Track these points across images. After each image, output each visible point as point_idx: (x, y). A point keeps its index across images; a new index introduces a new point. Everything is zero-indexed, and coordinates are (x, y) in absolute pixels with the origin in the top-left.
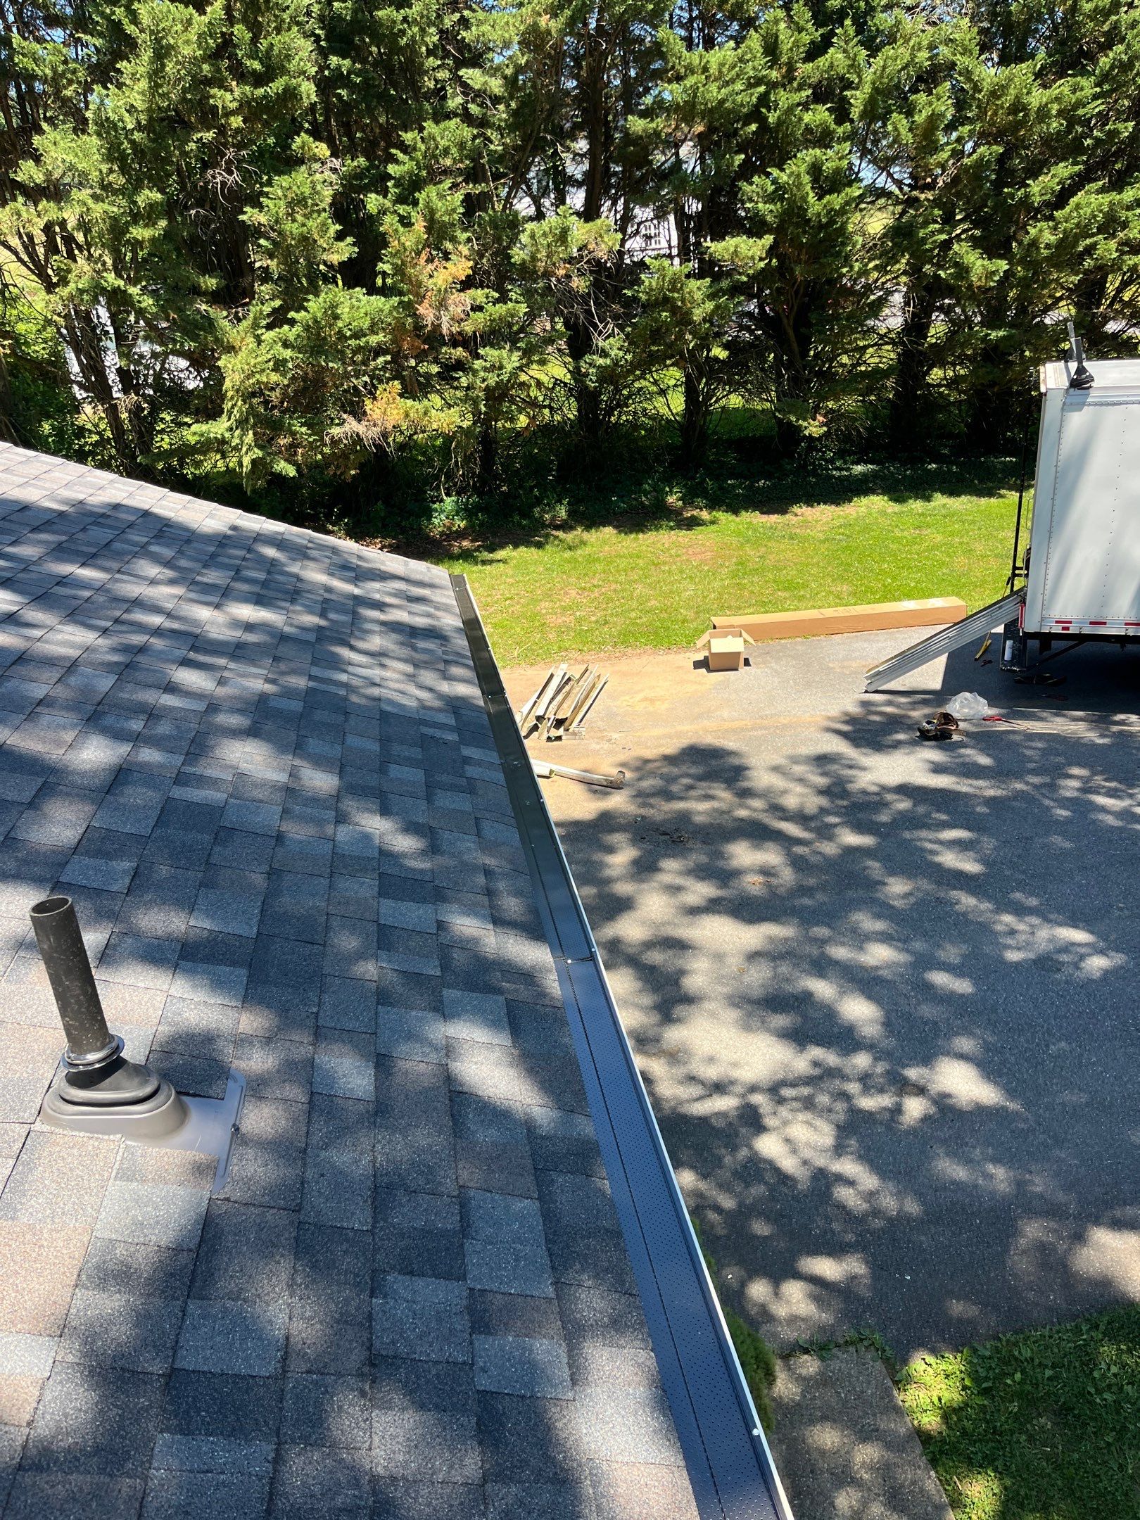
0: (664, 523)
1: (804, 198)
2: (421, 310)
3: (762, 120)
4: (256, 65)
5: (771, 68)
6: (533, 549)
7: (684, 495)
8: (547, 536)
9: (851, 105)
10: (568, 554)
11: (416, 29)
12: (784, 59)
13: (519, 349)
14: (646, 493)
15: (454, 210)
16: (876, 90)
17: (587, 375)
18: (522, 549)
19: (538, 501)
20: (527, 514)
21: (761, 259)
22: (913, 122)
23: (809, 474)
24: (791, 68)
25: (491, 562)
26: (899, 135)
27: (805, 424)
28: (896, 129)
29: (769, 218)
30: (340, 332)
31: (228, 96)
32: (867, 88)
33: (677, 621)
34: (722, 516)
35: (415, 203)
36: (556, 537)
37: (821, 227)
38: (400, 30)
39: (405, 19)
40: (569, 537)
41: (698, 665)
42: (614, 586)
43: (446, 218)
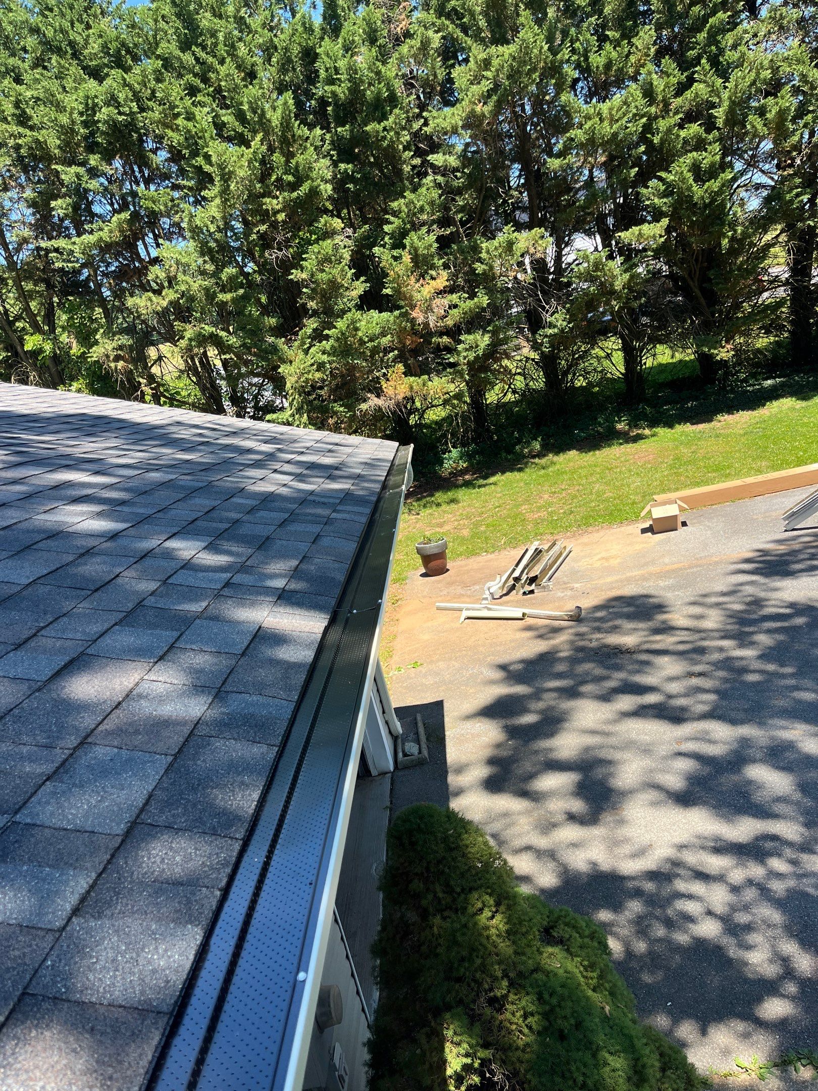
0: (615, 442)
1: (689, 188)
2: (414, 314)
3: (649, 143)
4: (290, 178)
5: (650, 105)
6: (516, 473)
7: (630, 421)
8: (526, 463)
9: (716, 117)
10: (543, 472)
11: (392, 133)
12: (660, 98)
13: (488, 332)
14: (600, 425)
15: (431, 246)
16: (733, 103)
17: (542, 344)
18: (508, 474)
19: (519, 441)
20: (510, 451)
21: (661, 236)
22: (766, 119)
23: (728, 392)
24: (666, 104)
25: (484, 486)
26: (756, 130)
27: (716, 352)
28: (753, 126)
29: (664, 209)
30: (361, 339)
31: (275, 201)
32: (726, 104)
33: (628, 504)
34: (661, 431)
35: (404, 247)
36: (532, 463)
37: (706, 206)
38: (382, 137)
39: (385, 129)
40: (543, 461)
41: (644, 531)
42: (577, 488)
43: (425, 252)
